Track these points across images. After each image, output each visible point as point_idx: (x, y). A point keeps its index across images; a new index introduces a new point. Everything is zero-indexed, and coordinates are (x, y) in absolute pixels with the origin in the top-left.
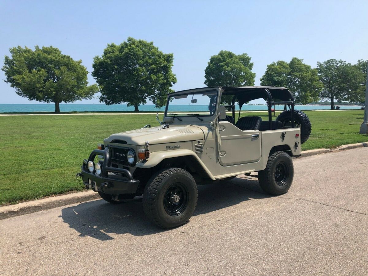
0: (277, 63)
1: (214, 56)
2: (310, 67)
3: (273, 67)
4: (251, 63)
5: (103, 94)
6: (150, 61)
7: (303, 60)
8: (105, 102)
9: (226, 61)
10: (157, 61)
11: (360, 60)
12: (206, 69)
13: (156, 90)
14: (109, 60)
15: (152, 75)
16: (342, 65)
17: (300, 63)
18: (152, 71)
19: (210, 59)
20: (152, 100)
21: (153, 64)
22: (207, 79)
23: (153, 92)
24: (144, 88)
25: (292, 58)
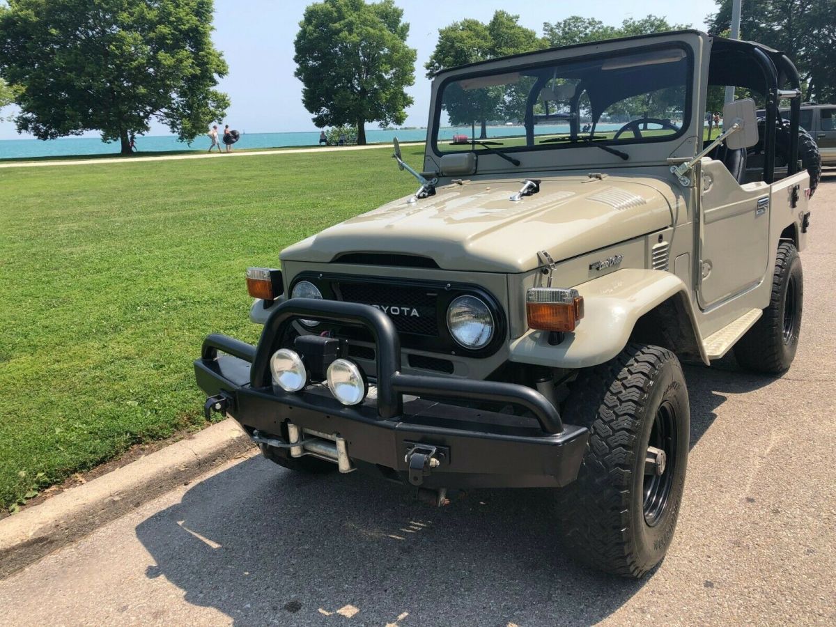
0: (462, 24)
1: (315, 5)
2: (535, 34)
3: (453, 35)
4: (404, 25)
5: (27, 110)
6: (151, 15)
7: (517, 17)
8: (32, 133)
9: (344, 19)
10: (170, 14)
11: (628, 19)
12: (296, 39)
13: (174, 95)
14: (30, 11)
15: (162, 55)
16: (594, 31)
17: (512, 25)
18: (160, 43)
19: (304, 12)
20: (167, 120)
21: (160, 22)
22: (300, 64)
23: (166, 101)
24: (142, 90)
25: (494, 13)
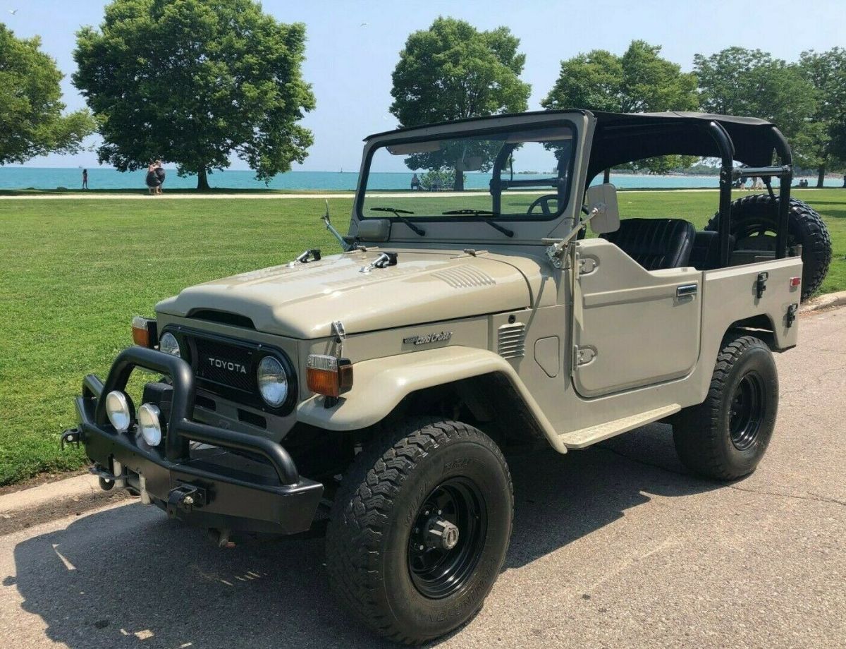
0: (589, 57)
1: (419, 33)
2: (679, 68)
3: (577, 68)
4: (518, 56)
5: (108, 140)
6: (239, 44)
7: (659, 48)
8: (112, 164)
9: (450, 49)
10: (259, 43)
11: (808, 51)
12: (395, 70)
13: (256, 129)
14: (120, 40)
15: (246, 86)
16: (759, 65)
17: (650, 57)
18: (246, 74)
19: (406, 40)
20: (246, 156)
21: (248, 52)
22: (397, 98)
23: (248, 136)
24: (222, 123)
25: (631, 44)
